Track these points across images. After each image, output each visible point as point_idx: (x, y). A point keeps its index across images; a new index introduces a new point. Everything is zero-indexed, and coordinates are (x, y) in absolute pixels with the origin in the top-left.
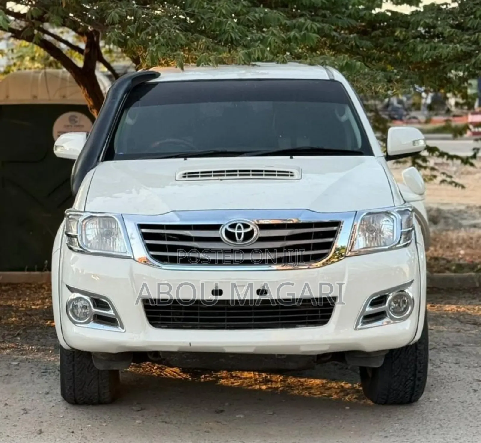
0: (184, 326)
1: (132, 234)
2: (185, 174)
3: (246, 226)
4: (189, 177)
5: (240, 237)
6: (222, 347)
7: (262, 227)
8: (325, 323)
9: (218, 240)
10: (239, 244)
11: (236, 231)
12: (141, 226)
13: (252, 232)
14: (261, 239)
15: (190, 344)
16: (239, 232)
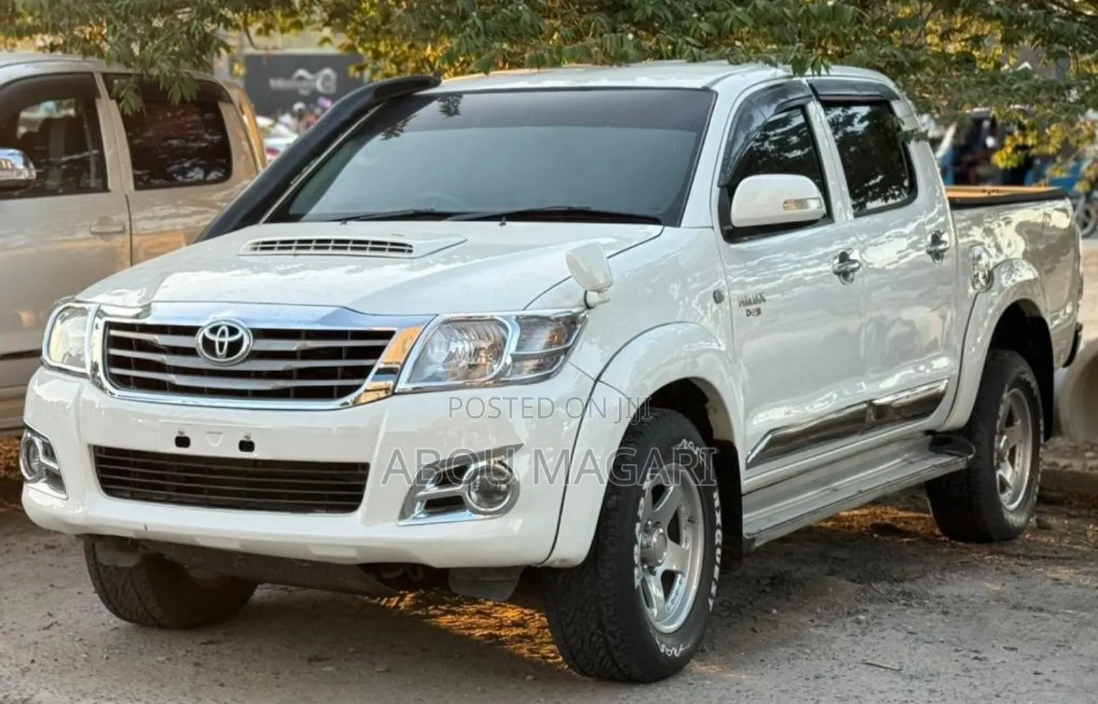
0: (155, 498)
1: (95, 338)
2: (258, 243)
3: (233, 331)
4: (261, 249)
5: (221, 349)
6: (191, 536)
8: (354, 508)
9: (191, 352)
10: (220, 361)
11: (216, 339)
12: (110, 326)
13: (240, 342)
15: (146, 527)
16: (222, 340)
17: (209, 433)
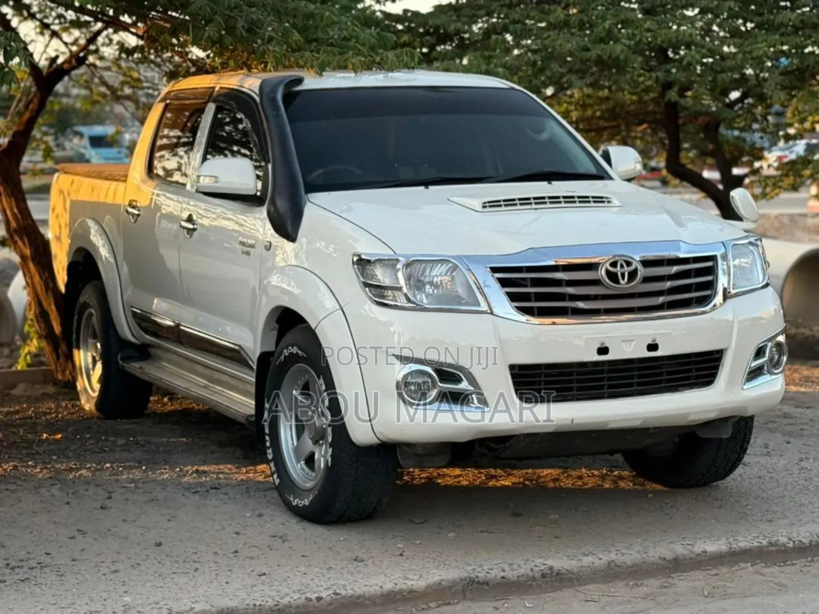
1: (485, 281)
2: (485, 203)
3: (628, 263)
4: (490, 206)
5: (623, 278)
7: (646, 263)
8: (709, 383)
9: (596, 282)
10: (624, 287)
11: (617, 270)
12: (494, 270)
13: (636, 271)
14: (646, 280)
16: (622, 271)
17: (623, 341)
